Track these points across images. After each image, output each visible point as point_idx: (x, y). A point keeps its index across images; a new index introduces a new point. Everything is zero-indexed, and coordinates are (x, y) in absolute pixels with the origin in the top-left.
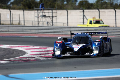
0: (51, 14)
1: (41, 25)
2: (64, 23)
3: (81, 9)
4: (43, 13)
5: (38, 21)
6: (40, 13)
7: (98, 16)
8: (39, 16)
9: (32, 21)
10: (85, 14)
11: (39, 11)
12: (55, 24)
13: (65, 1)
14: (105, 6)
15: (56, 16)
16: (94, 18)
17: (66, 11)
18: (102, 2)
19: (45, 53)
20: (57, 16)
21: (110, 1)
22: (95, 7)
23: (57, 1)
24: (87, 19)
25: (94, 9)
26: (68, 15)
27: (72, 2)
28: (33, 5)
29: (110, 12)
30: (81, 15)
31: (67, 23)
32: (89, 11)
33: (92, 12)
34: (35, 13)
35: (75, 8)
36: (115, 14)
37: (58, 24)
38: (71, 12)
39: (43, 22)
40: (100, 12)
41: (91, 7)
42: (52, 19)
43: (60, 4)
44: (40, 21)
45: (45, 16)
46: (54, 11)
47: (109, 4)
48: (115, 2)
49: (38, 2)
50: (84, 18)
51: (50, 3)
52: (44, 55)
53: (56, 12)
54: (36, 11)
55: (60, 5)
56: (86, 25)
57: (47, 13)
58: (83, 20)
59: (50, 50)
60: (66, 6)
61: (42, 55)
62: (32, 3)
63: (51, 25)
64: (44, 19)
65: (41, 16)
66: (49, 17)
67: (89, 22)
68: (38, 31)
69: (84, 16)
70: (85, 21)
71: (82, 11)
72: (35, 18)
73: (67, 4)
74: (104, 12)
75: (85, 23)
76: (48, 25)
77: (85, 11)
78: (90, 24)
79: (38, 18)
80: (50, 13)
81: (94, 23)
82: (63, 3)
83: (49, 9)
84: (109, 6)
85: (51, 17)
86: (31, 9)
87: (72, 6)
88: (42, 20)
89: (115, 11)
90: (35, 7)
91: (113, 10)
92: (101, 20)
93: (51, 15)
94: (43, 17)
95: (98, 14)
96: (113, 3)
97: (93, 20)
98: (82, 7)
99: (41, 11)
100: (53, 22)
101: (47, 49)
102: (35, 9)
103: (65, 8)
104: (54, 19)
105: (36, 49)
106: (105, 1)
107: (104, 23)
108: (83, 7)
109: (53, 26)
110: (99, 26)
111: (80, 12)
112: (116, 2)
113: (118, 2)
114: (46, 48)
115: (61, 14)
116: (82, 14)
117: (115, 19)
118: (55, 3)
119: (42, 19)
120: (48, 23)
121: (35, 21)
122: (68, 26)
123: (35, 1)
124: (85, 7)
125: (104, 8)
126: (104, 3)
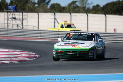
0: (22, 16)
1: (10, 27)
2: (34, 26)
3: (52, 12)
4: (13, 15)
5: (8, 24)
6: (10, 15)
7: (70, 20)
8: (9, 18)
9: (2, 23)
10: (56, 18)
11: (9, 13)
12: (25, 27)
13: (36, 4)
14: (77, 9)
15: (26, 18)
16: (65, 22)
17: (37, 14)
18: (75, 5)
19: (13, 56)
20: (28, 19)
21: (82, 5)
22: (67, 10)
23: (28, 3)
24: (58, 23)
25: (66, 12)
26: (38, 18)
27: (44, 4)
28: (3, 7)
29: (82, 16)
30: (52, 19)
31: (37, 26)
32: (60, 15)
33: (64, 15)
34: (5, 15)
35: (46, 11)
36: (87, 19)
37: (28, 26)
38: (42, 15)
39: (13, 24)
40: (72, 16)
41: (63, 10)
42: (22, 22)
43: (31, 6)
44: (10, 24)
45: (15, 18)
46: (24, 14)
47: (81, 8)
48: (87, 6)
49: (8, 4)
50: (55, 21)
51: (20, 5)
52: (12, 59)
53: (27, 15)
54: (6, 13)
55: (31, 8)
56: (57, 29)
57: (18, 15)
58: (54, 23)
59: (19, 53)
60: (37, 9)
61: (11, 59)
62: (2, 5)
63: (21, 28)
64: (14, 22)
65: (10, 18)
66: (19, 19)
67: (60, 25)
68: (8, 33)
69: (55, 19)
70: (56, 25)
71: (53, 14)
72: (5, 20)
73: (38, 7)
74: (76, 16)
75: (56, 27)
76: (18, 28)
77: (56, 14)
78: (62, 28)
79: (8, 20)
80: (20, 16)
81: (66, 27)
82: (35, 5)
83: (19, 11)
84: (81, 10)
85: (21, 20)
86: (1, 11)
87: (43, 9)
88: (12, 23)
89: (87, 15)
90: (5, 9)
91: (85, 14)
92: (73, 24)
93: (22, 18)
94: (13, 20)
95: (70, 18)
96: (85, 7)
97: (65, 24)
98: (53, 10)
99: (11, 13)
100: (23, 25)
101: (17, 53)
102: (5, 11)
103: (36, 10)
104: (25, 21)
105: (5, 52)
106: (77, 5)
107: (75, 27)
108: (55, 10)
109: (23, 29)
110: (71, 31)
111: (51, 15)
112: (89, 6)
113: (90, 6)
114: (15, 51)
115: (31, 17)
116: (53, 17)
117: (87, 23)
118: (26, 6)
119: (12, 21)
120: (18, 25)
121: (5, 23)
122: (38, 29)
123: (5, 3)
124: (57, 10)
125: (76, 12)
126: (76, 7)
